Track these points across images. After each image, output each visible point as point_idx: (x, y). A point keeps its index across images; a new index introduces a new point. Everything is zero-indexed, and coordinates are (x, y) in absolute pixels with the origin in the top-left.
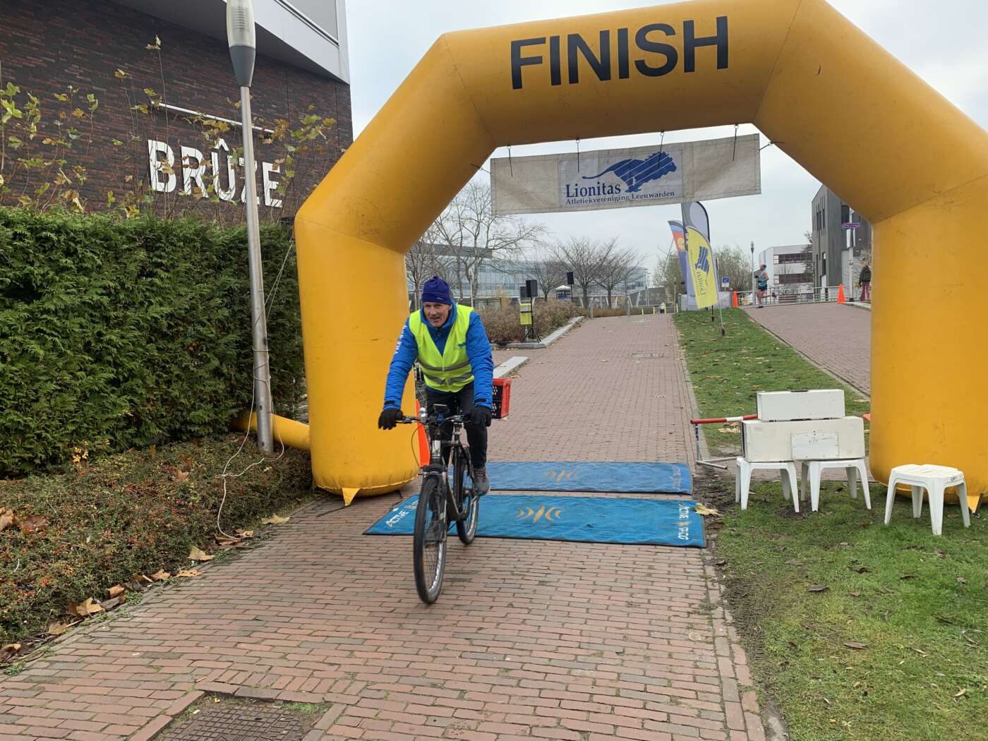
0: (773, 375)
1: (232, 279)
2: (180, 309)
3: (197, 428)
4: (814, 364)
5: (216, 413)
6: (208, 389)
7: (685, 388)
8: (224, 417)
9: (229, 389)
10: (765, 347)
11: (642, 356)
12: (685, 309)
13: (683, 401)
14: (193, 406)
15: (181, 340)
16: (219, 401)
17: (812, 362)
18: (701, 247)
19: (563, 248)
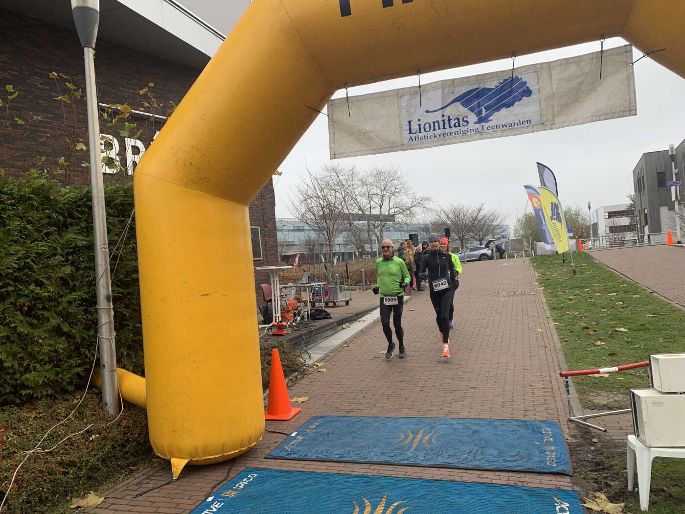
0: (628, 311)
1: (80, 237)
2: (9, 268)
3: (28, 391)
4: (666, 300)
5: (57, 374)
6: (46, 349)
7: (547, 326)
8: (67, 377)
9: (73, 348)
10: (614, 285)
11: (506, 294)
12: (540, 254)
13: (546, 339)
14: (27, 370)
15: (12, 300)
16: (61, 361)
17: (661, 297)
18: (552, 203)
19: (444, 212)
